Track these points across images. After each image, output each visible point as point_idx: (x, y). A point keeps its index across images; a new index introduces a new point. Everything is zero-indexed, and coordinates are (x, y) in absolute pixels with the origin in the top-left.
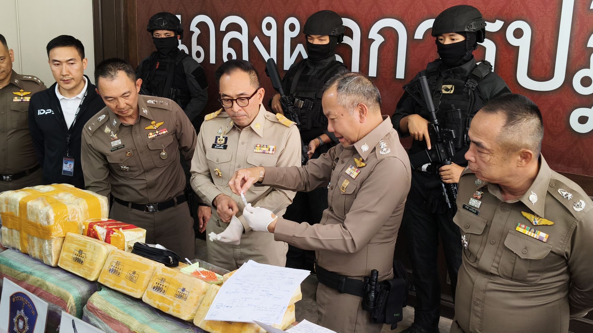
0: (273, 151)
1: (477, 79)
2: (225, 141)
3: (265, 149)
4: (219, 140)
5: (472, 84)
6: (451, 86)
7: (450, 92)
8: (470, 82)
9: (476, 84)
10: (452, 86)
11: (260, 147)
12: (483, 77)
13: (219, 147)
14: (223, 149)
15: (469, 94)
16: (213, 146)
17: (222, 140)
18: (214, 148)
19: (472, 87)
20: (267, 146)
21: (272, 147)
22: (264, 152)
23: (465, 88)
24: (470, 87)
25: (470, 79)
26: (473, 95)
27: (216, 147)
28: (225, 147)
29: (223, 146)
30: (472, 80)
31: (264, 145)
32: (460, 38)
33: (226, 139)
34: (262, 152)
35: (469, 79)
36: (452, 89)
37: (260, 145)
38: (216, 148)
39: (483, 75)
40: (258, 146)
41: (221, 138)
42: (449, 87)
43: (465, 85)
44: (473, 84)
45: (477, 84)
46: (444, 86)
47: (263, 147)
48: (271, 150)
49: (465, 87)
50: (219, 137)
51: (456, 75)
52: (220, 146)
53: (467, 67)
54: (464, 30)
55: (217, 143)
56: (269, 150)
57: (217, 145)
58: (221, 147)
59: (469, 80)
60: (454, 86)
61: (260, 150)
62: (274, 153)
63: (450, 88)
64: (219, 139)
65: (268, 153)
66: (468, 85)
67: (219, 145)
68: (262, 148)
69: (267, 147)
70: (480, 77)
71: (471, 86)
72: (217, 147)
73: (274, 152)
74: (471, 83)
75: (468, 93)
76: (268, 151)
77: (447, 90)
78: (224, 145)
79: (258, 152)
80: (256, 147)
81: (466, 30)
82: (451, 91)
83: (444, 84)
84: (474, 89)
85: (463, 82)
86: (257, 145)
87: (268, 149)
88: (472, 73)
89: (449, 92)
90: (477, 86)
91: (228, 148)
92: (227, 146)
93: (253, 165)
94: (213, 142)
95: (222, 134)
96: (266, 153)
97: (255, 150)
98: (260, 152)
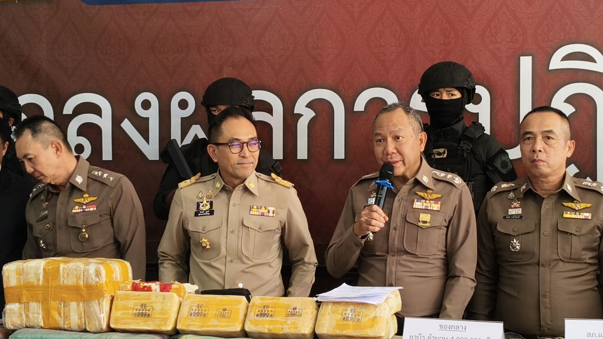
0: (273, 213)
1: (471, 140)
2: (210, 206)
3: (263, 210)
4: (203, 206)
5: (466, 146)
6: (444, 149)
7: (443, 156)
8: (463, 144)
9: (470, 146)
10: (445, 150)
11: (257, 208)
12: (477, 138)
13: (204, 214)
14: (209, 215)
15: (465, 156)
16: (196, 214)
17: (206, 205)
18: (198, 216)
19: (467, 149)
20: (265, 207)
21: (271, 209)
22: (263, 215)
23: (459, 151)
24: (464, 149)
25: (464, 141)
26: (469, 159)
27: (199, 214)
28: (212, 212)
29: (208, 212)
30: (465, 142)
31: (261, 207)
32: (457, 95)
33: (211, 204)
34: (260, 214)
35: (462, 141)
36: (444, 153)
37: (257, 206)
38: (200, 216)
39: (476, 136)
40: (255, 207)
41: (205, 202)
42: (441, 150)
43: (459, 148)
44: (467, 146)
45: (472, 146)
46: (435, 151)
47: (261, 209)
48: (271, 212)
49: (459, 149)
50: (202, 202)
51: (447, 138)
52: (205, 212)
53: (459, 127)
54: (463, 85)
55: (200, 210)
56: (269, 212)
57: (201, 212)
58: (206, 214)
59: (462, 142)
60: (446, 150)
61: (258, 213)
62: (274, 216)
63: (442, 152)
64: (201, 205)
65: (268, 216)
66: (462, 147)
67: (203, 211)
68: (260, 210)
69: (265, 209)
70: (474, 138)
71: (465, 148)
72: (202, 214)
73: (275, 214)
74: (465, 145)
75: (464, 156)
76: (267, 213)
77: (439, 154)
78: (210, 211)
79: (256, 214)
80: (253, 208)
81: (465, 86)
82: (444, 155)
83: (434, 149)
84: (469, 152)
85: (456, 145)
86: (253, 206)
87: (267, 211)
88: (464, 134)
89: (441, 157)
90: (471, 147)
91: (215, 213)
92: (213, 211)
93: (251, 228)
94: (195, 210)
95: (204, 198)
96: (266, 216)
97: (251, 212)
98: (258, 214)
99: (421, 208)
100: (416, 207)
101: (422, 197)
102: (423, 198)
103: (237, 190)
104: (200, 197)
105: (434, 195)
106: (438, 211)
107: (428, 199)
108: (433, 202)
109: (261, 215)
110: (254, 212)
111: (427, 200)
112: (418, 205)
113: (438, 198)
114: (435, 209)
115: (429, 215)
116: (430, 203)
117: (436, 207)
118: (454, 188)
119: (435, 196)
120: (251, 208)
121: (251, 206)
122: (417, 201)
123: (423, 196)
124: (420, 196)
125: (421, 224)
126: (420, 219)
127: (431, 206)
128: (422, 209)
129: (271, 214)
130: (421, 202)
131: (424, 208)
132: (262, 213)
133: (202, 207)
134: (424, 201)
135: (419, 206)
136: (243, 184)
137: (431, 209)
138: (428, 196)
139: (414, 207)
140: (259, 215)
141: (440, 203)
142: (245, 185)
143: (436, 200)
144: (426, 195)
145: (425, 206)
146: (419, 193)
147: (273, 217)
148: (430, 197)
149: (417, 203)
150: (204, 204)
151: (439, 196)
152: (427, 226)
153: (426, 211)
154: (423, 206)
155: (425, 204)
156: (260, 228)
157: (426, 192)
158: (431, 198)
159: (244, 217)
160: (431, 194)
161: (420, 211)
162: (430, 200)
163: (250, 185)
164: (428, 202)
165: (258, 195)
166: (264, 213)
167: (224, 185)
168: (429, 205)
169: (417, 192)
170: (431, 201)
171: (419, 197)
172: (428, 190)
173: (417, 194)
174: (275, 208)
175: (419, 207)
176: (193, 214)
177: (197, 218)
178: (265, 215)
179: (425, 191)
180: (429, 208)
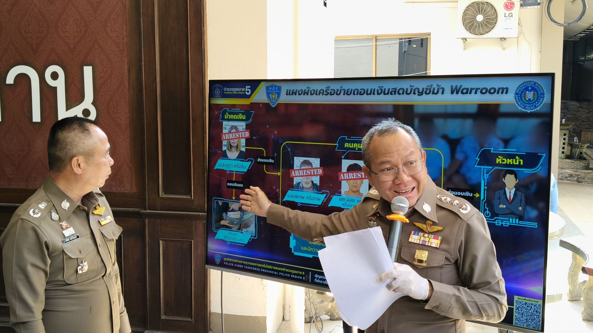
99: (418, 243)
100: (412, 241)
101: (420, 228)
105: (434, 227)
106: (437, 248)
108: (433, 236)
111: (426, 233)
112: (414, 238)
113: (438, 231)
114: (434, 245)
115: (427, 253)
116: (428, 237)
117: (435, 243)
118: (459, 219)
119: (436, 228)
122: (414, 234)
124: (418, 227)
125: (416, 263)
126: (416, 257)
127: (429, 242)
128: (419, 244)
130: (418, 235)
131: (421, 243)
134: (422, 234)
135: (416, 240)
137: (429, 245)
138: (427, 229)
139: (410, 240)
141: (440, 238)
143: (435, 233)
145: (423, 241)
146: (418, 224)
148: (429, 230)
149: (413, 235)
151: (440, 228)
152: (423, 266)
153: (423, 246)
154: (420, 240)
155: (422, 238)
157: (425, 224)
161: (416, 246)
162: (429, 233)
164: (426, 235)
168: (427, 239)
169: (414, 223)
170: (430, 235)
173: (415, 225)
175: (415, 242)
180: (427, 244)
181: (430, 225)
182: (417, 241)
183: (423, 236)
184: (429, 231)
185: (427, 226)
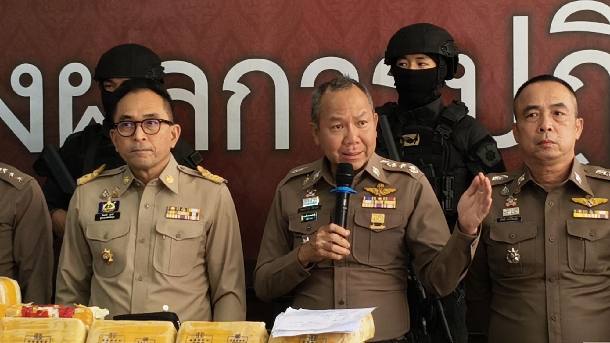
1: (449, 123)
2: (116, 207)
3: (183, 213)
4: (106, 207)
5: (443, 131)
6: (415, 135)
7: (415, 143)
8: (440, 128)
9: (449, 131)
10: (417, 136)
11: (175, 210)
12: (458, 121)
13: (108, 217)
14: (114, 218)
15: (442, 144)
16: (97, 218)
17: (111, 206)
18: (99, 220)
19: (445, 135)
20: (186, 209)
21: (194, 211)
22: (182, 218)
23: (435, 137)
24: (441, 135)
25: (441, 124)
27: (101, 218)
28: (117, 215)
29: (113, 214)
30: (443, 125)
31: (181, 208)
32: (430, 64)
33: (117, 205)
35: (439, 124)
36: (416, 139)
37: (176, 208)
38: (102, 220)
39: (457, 119)
40: (173, 208)
41: (109, 203)
42: (412, 136)
43: (435, 133)
44: (445, 130)
45: (451, 131)
46: (404, 136)
47: (180, 211)
48: (194, 214)
49: (434, 135)
50: (105, 203)
51: (421, 120)
52: (108, 216)
53: (435, 106)
54: (438, 51)
55: (102, 212)
56: (191, 214)
57: (103, 215)
58: (110, 217)
59: (439, 126)
60: (418, 135)
61: (176, 215)
62: (198, 219)
63: (413, 138)
65: (190, 220)
66: (439, 132)
67: (106, 214)
68: (179, 213)
69: (186, 211)
70: (454, 121)
71: (442, 133)
72: (104, 218)
73: (198, 217)
74: (443, 129)
75: (440, 143)
76: (189, 217)
77: (410, 141)
78: (115, 214)
79: (173, 217)
80: (170, 210)
81: (440, 52)
82: (417, 142)
83: (404, 134)
84: (447, 138)
85: (431, 129)
86: (170, 207)
87: (188, 213)
88: (443, 116)
89: (413, 144)
90: (451, 133)
91: (121, 216)
92: (119, 213)
93: (165, 235)
94: (96, 212)
95: (108, 197)
96: (187, 220)
97: (167, 215)
98: (176, 217)
99: (373, 206)
100: (366, 206)
102: (374, 195)
103: (150, 186)
104: (105, 196)
105: (386, 190)
106: (393, 209)
107: (380, 195)
108: (387, 198)
109: (181, 219)
110: (171, 214)
111: (379, 197)
112: (367, 203)
113: (391, 193)
114: (390, 207)
115: (383, 215)
116: (382, 200)
117: (391, 204)
118: (410, 179)
119: (388, 191)
120: (168, 210)
121: (167, 208)
122: (366, 199)
123: (373, 192)
125: (373, 227)
126: (372, 221)
128: (374, 208)
129: (193, 217)
130: (371, 199)
131: (375, 206)
132: (181, 216)
133: (106, 209)
134: (375, 198)
136: (157, 179)
138: (379, 192)
139: (363, 205)
140: (177, 219)
141: (395, 199)
142: (160, 180)
143: (390, 196)
144: (376, 190)
145: (377, 204)
147: (196, 220)
148: (381, 193)
149: (366, 201)
150: (107, 206)
151: (393, 190)
152: (381, 229)
153: (379, 210)
154: (374, 204)
155: (376, 202)
156: (178, 236)
157: (376, 187)
158: (383, 194)
159: (158, 221)
160: (383, 188)
161: (371, 210)
163: (168, 179)
164: (380, 198)
165: (177, 193)
166: (184, 216)
167: (134, 180)
168: (382, 202)
169: (365, 188)
170: (384, 198)
171: (368, 193)
172: (379, 184)
173: (365, 190)
174: (199, 210)
175: (369, 206)
176: (93, 218)
177: (97, 222)
178: (186, 218)
179: (375, 184)
180: (382, 207)
181: (381, 188)
182: (371, 205)
183: (377, 199)
184: (381, 195)
185: (378, 189)
